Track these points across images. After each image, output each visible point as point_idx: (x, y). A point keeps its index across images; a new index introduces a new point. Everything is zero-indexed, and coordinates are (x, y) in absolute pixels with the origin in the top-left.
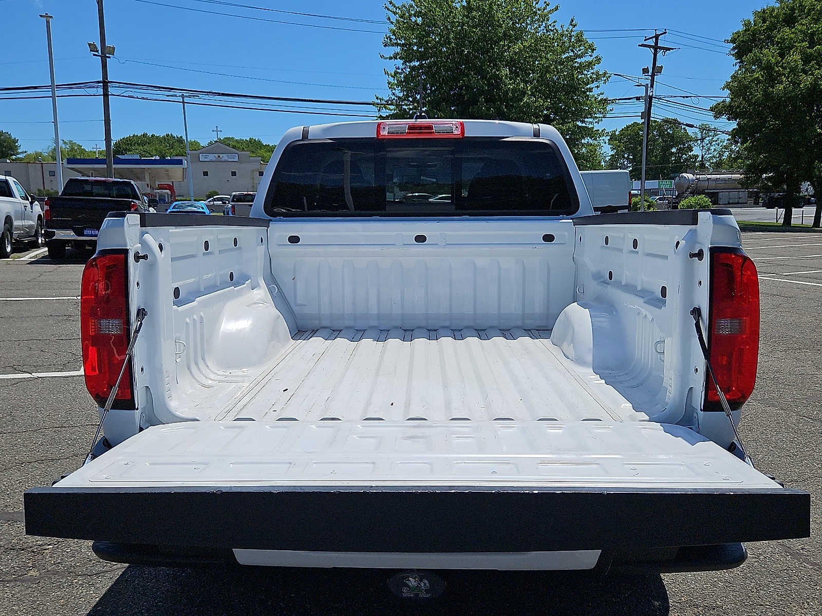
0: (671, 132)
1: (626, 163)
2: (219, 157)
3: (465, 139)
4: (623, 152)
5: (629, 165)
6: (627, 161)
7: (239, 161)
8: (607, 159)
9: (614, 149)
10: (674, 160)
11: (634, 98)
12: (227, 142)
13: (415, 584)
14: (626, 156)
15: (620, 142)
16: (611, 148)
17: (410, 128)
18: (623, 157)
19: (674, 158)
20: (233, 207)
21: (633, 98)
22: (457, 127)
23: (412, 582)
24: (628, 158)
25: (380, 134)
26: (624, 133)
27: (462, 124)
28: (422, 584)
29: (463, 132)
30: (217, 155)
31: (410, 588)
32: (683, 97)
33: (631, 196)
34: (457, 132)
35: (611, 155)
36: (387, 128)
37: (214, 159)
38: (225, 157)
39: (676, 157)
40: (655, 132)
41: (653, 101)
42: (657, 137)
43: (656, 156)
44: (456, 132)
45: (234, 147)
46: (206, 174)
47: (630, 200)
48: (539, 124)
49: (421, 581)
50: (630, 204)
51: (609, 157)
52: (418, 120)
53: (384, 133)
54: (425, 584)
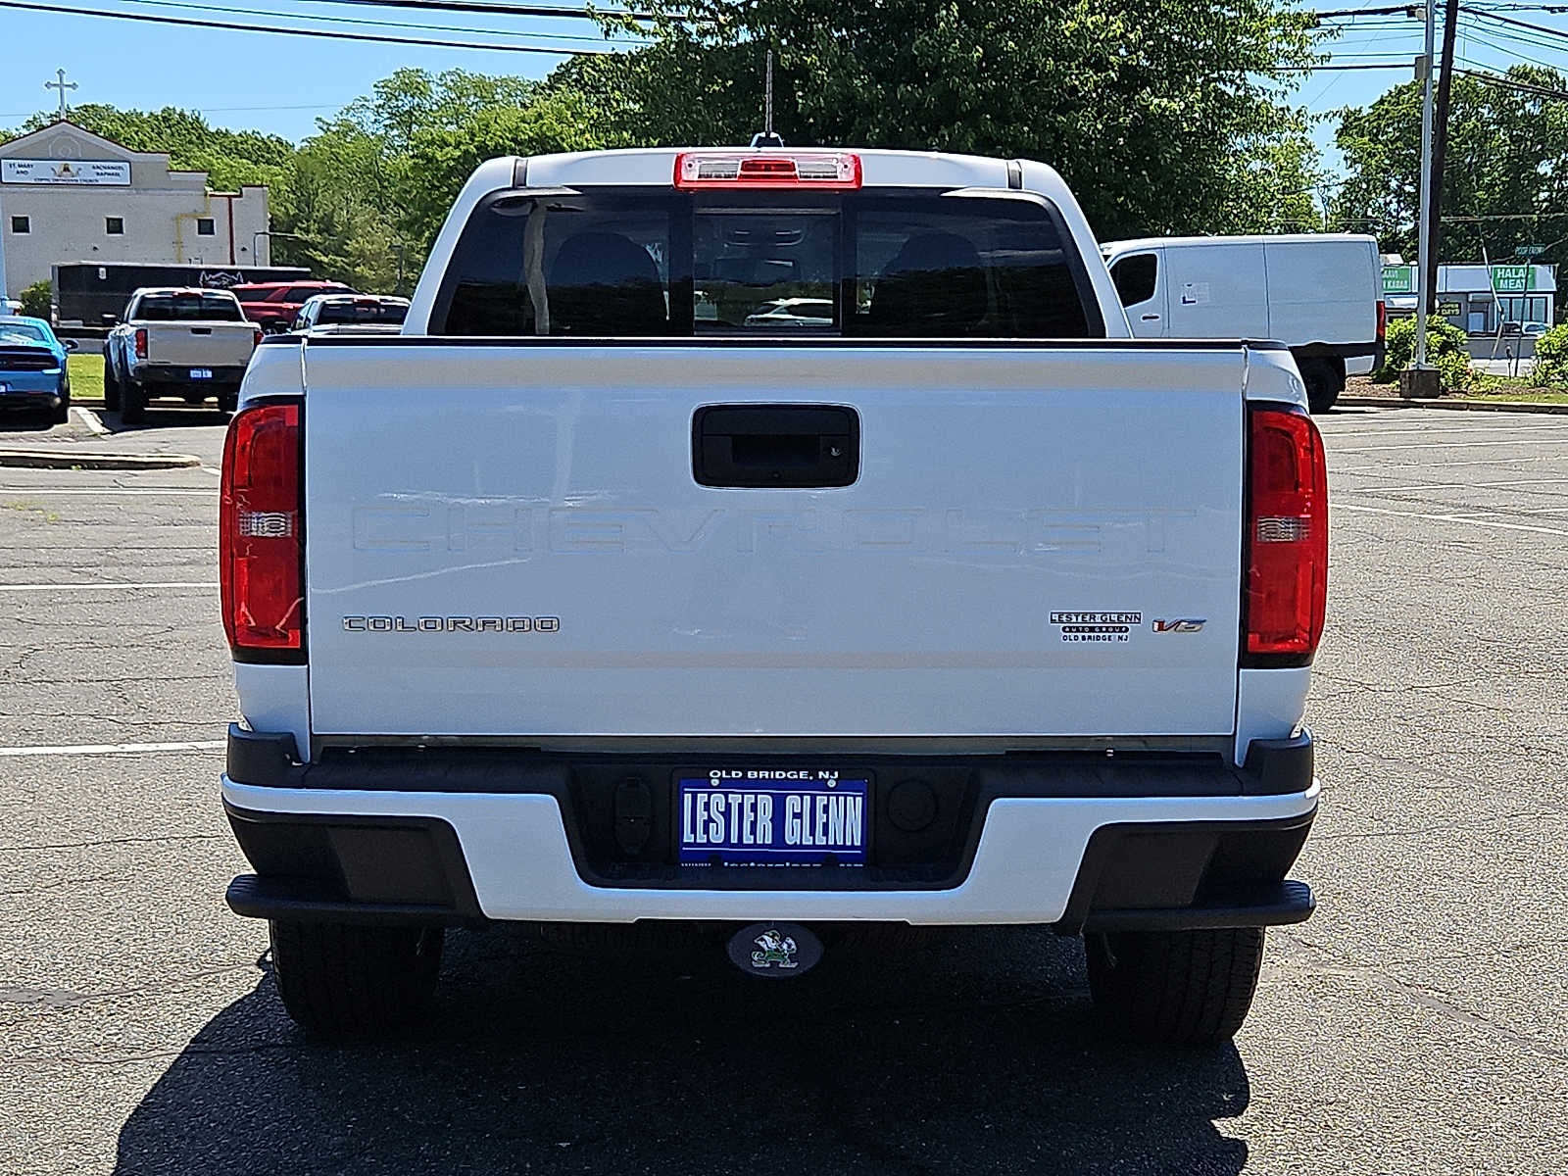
0: (1537, 112)
1: (1394, 206)
2: (66, 169)
3: (865, 193)
4: (1385, 171)
5: (1403, 214)
6: (1398, 202)
7: (134, 185)
8: (1334, 193)
9: (1355, 161)
10: (1545, 200)
11: (1402, 9)
12: (90, 118)
13: (773, 946)
14: (1394, 184)
15: (1374, 140)
16: (1346, 158)
17: (746, 166)
18: (1386, 186)
19: (1547, 194)
20: (142, 336)
21: (1397, 9)
22: (846, 166)
23: (768, 942)
24: (1399, 192)
25: (681, 178)
26: (1387, 112)
27: (856, 159)
28: (785, 946)
29: (858, 175)
30: (58, 165)
31: (764, 952)
32: (1552, 10)
33: (1384, 314)
34: (845, 176)
35: (1346, 183)
36: (696, 165)
37: (51, 177)
38: (86, 171)
39: (1550, 189)
40: (1486, 111)
41: (1458, 19)
42: (1492, 127)
43: (1491, 186)
44: (842, 177)
45: (112, 138)
46: (21, 225)
47: (1381, 326)
48: (1019, 160)
49: (783, 940)
50: (1380, 338)
51: (1341, 189)
52: (764, 149)
53: (690, 175)
54: (789, 946)
